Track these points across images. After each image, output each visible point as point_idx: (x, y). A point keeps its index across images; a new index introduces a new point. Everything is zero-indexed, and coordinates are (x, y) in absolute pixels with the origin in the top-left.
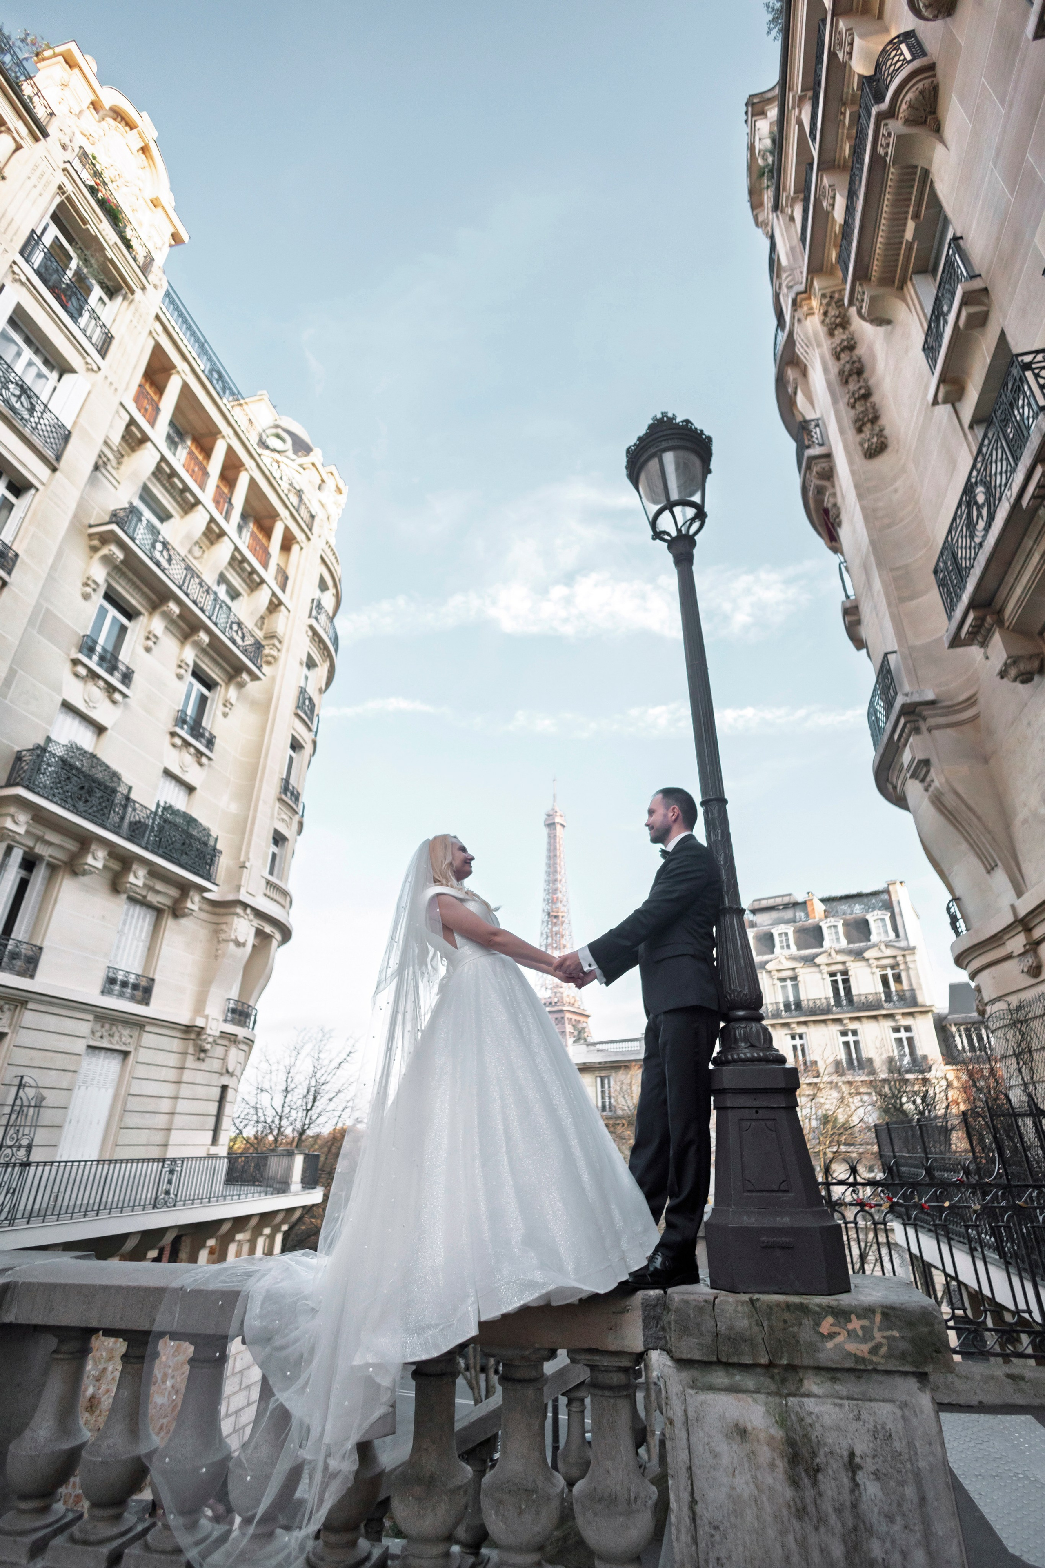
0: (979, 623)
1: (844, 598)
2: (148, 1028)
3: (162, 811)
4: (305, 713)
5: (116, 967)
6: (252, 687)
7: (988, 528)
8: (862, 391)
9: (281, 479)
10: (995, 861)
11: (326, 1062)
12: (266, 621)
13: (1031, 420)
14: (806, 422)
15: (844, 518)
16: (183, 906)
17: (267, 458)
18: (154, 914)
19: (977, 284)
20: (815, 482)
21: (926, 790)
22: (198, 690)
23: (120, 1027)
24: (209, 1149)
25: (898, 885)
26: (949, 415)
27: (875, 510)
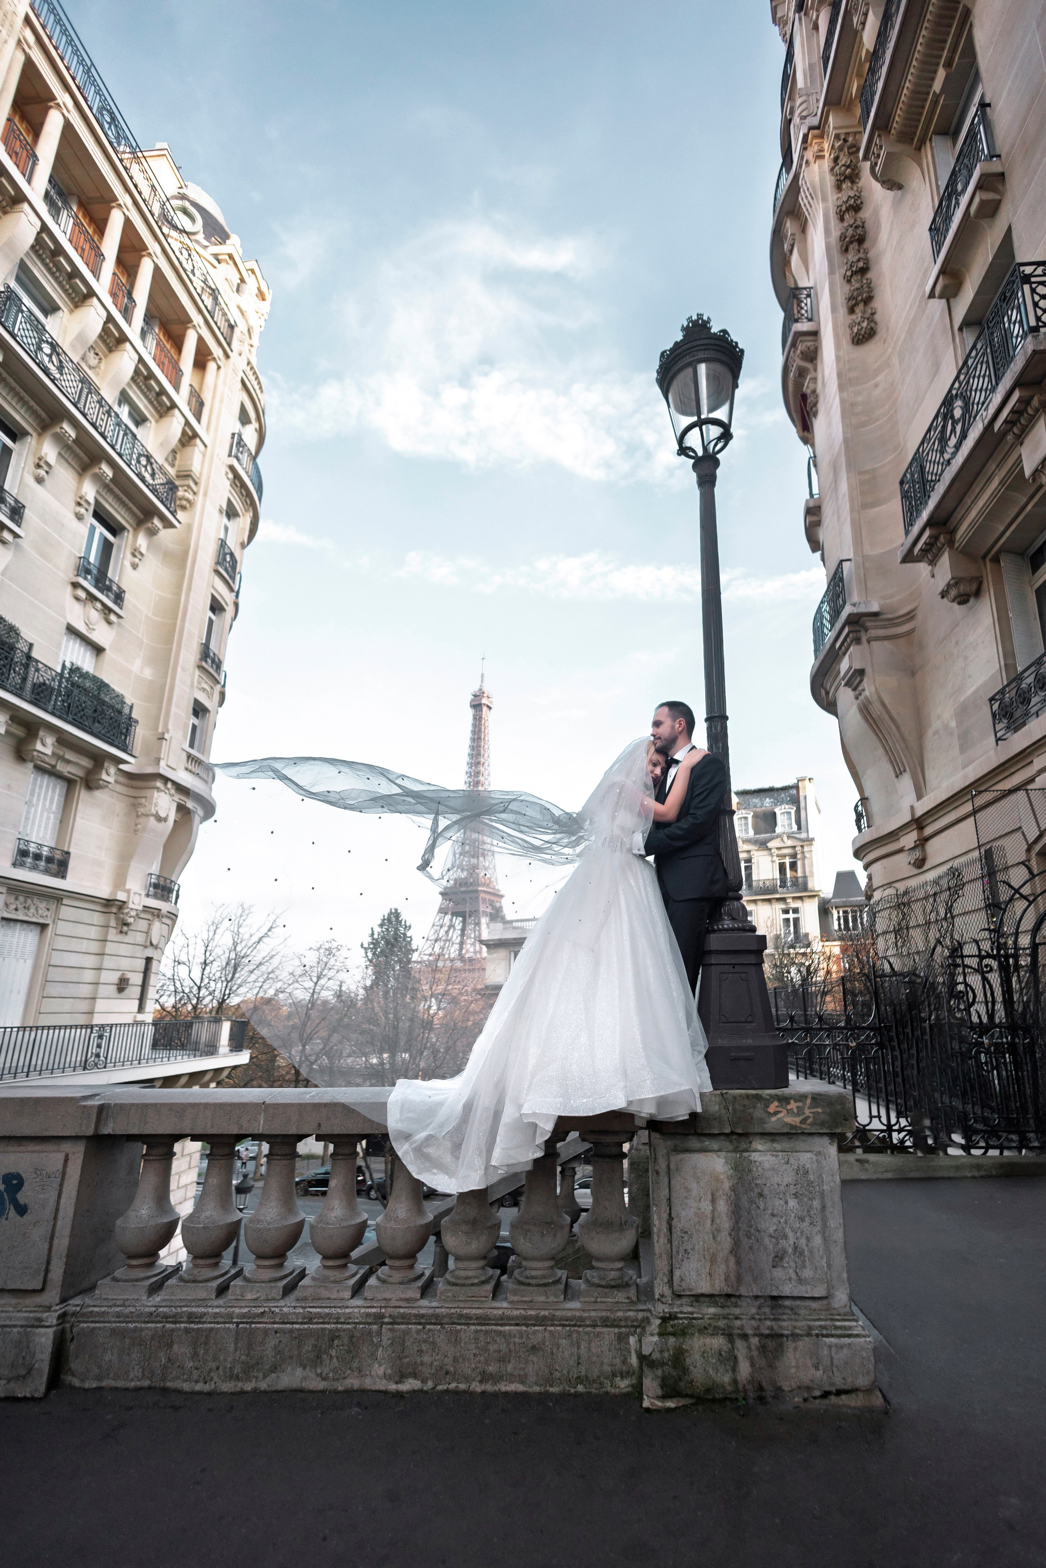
0: (933, 540)
1: (808, 497)
2: (65, 901)
3: (69, 673)
4: (226, 570)
5: (27, 839)
6: (165, 534)
7: (958, 447)
8: (861, 264)
9: (193, 272)
10: (904, 767)
11: (246, 936)
12: (178, 456)
13: (1019, 339)
14: (797, 288)
15: (821, 407)
16: (97, 777)
17: (175, 241)
18: (65, 785)
19: (995, 166)
20: (798, 362)
21: (857, 698)
22: (101, 534)
23: (36, 900)
24: (135, 1017)
25: (807, 781)
26: (942, 311)
27: (853, 405)
